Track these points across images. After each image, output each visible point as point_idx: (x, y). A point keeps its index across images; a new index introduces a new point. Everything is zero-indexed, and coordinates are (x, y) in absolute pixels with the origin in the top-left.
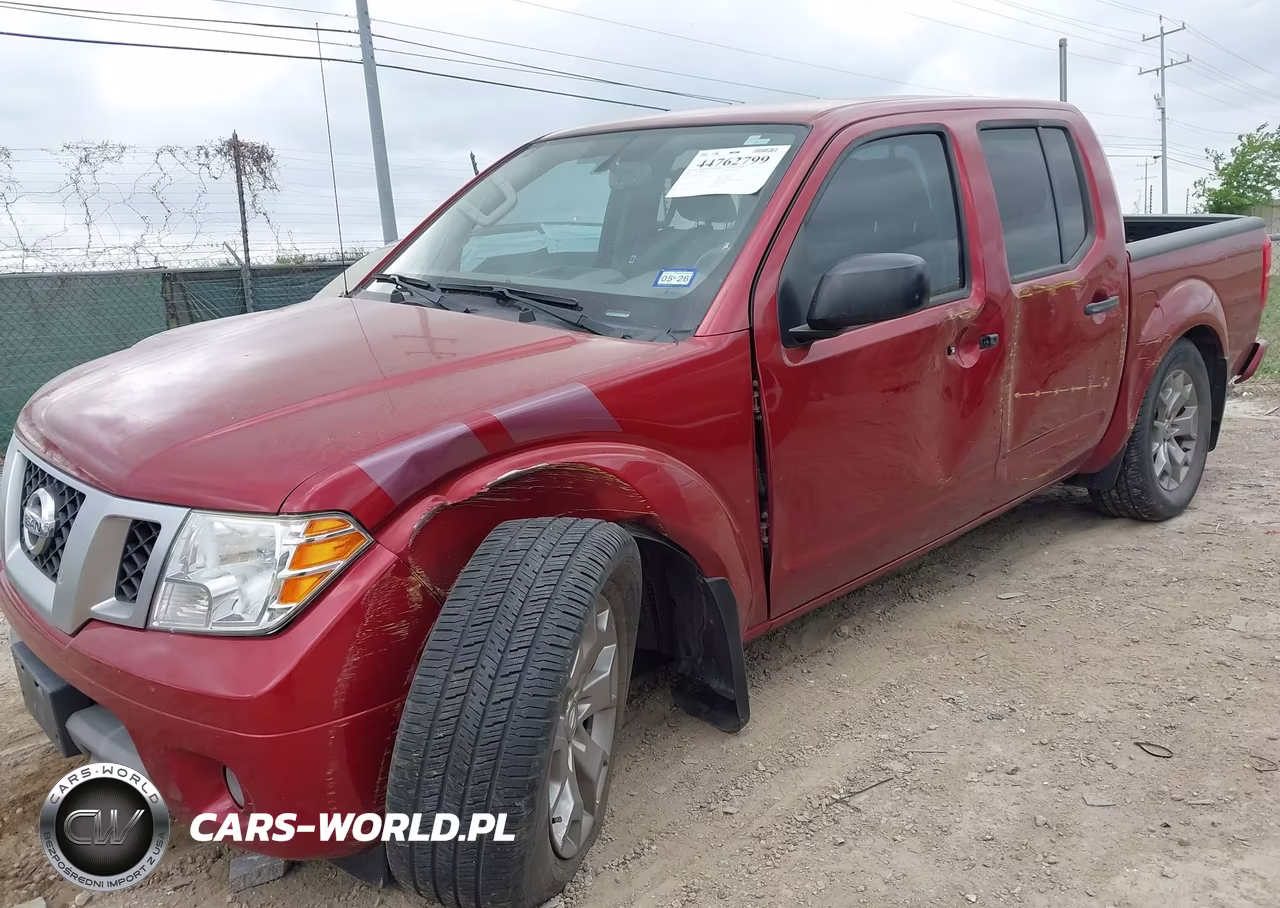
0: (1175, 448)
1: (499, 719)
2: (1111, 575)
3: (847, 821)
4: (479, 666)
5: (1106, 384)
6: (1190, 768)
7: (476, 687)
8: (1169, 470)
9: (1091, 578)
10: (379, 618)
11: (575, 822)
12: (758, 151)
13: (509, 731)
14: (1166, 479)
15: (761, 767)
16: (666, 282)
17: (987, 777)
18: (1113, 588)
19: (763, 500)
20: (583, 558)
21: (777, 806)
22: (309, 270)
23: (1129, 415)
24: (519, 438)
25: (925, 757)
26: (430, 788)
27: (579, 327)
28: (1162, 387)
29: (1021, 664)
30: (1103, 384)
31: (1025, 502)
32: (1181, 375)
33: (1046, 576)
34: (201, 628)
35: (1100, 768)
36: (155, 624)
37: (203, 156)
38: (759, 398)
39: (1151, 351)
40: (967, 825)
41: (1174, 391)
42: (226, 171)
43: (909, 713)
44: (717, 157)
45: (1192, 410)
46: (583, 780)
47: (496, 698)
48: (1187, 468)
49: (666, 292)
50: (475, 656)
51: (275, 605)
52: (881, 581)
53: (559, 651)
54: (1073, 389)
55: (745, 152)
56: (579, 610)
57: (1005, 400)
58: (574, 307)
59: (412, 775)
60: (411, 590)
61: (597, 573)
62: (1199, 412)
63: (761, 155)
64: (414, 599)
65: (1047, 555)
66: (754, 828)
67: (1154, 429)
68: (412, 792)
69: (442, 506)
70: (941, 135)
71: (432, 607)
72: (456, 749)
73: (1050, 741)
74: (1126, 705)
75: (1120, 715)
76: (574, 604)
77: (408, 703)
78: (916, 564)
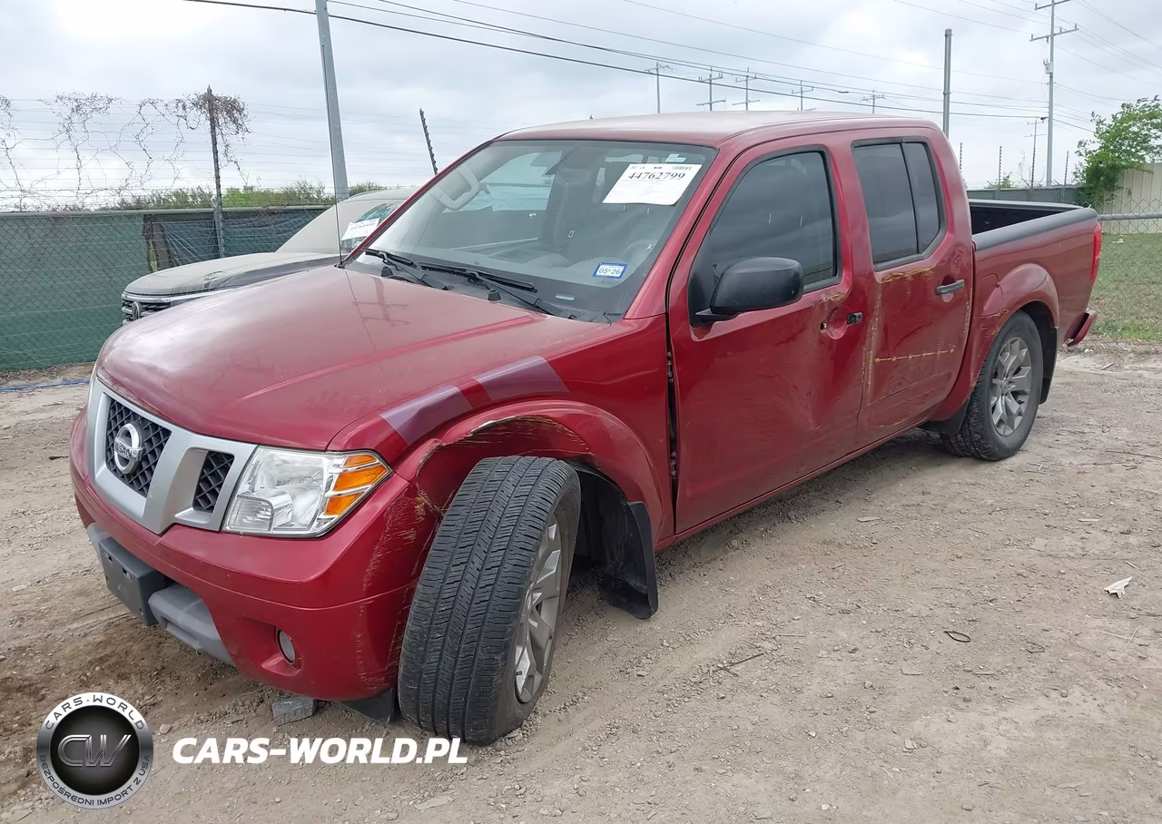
0: (1011, 401)
1: (484, 599)
2: (950, 505)
3: (728, 683)
4: (470, 561)
5: (952, 351)
6: (981, 650)
7: (468, 577)
8: (1005, 419)
9: (934, 507)
10: (396, 527)
11: (530, 677)
12: (675, 168)
13: (491, 607)
14: (1003, 426)
15: (666, 644)
16: (602, 274)
17: (833, 655)
18: (951, 515)
19: (673, 443)
20: (542, 487)
21: (677, 671)
22: (274, 213)
23: (972, 374)
24: (495, 397)
25: (788, 639)
26: (434, 646)
27: (536, 307)
28: (1000, 352)
29: (869, 572)
30: (949, 350)
31: (888, 442)
32: (1018, 342)
33: (898, 504)
34: (264, 531)
35: (917, 648)
36: (228, 528)
37: (181, 109)
38: (671, 366)
39: (991, 323)
40: (815, 687)
41: (1011, 354)
42: (202, 123)
43: (780, 607)
44: (644, 171)
45: (1026, 370)
46: (536, 649)
47: (482, 584)
48: (1020, 418)
49: (603, 282)
50: (467, 554)
51: (322, 516)
52: (765, 505)
53: (525, 553)
54: (924, 354)
55: (666, 168)
56: (540, 525)
57: (867, 364)
58: (531, 290)
59: (422, 637)
60: (418, 507)
61: (552, 498)
62: (1033, 371)
63: (679, 172)
64: (419, 514)
65: (901, 487)
66: (660, 686)
67: (993, 386)
68: (421, 648)
69: (439, 446)
70: (822, 154)
71: (433, 519)
72: (453, 618)
73: (884, 630)
74: (943, 604)
75: (937, 611)
76: (536, 520)
77: (419, 587)
78: (796, 491)
